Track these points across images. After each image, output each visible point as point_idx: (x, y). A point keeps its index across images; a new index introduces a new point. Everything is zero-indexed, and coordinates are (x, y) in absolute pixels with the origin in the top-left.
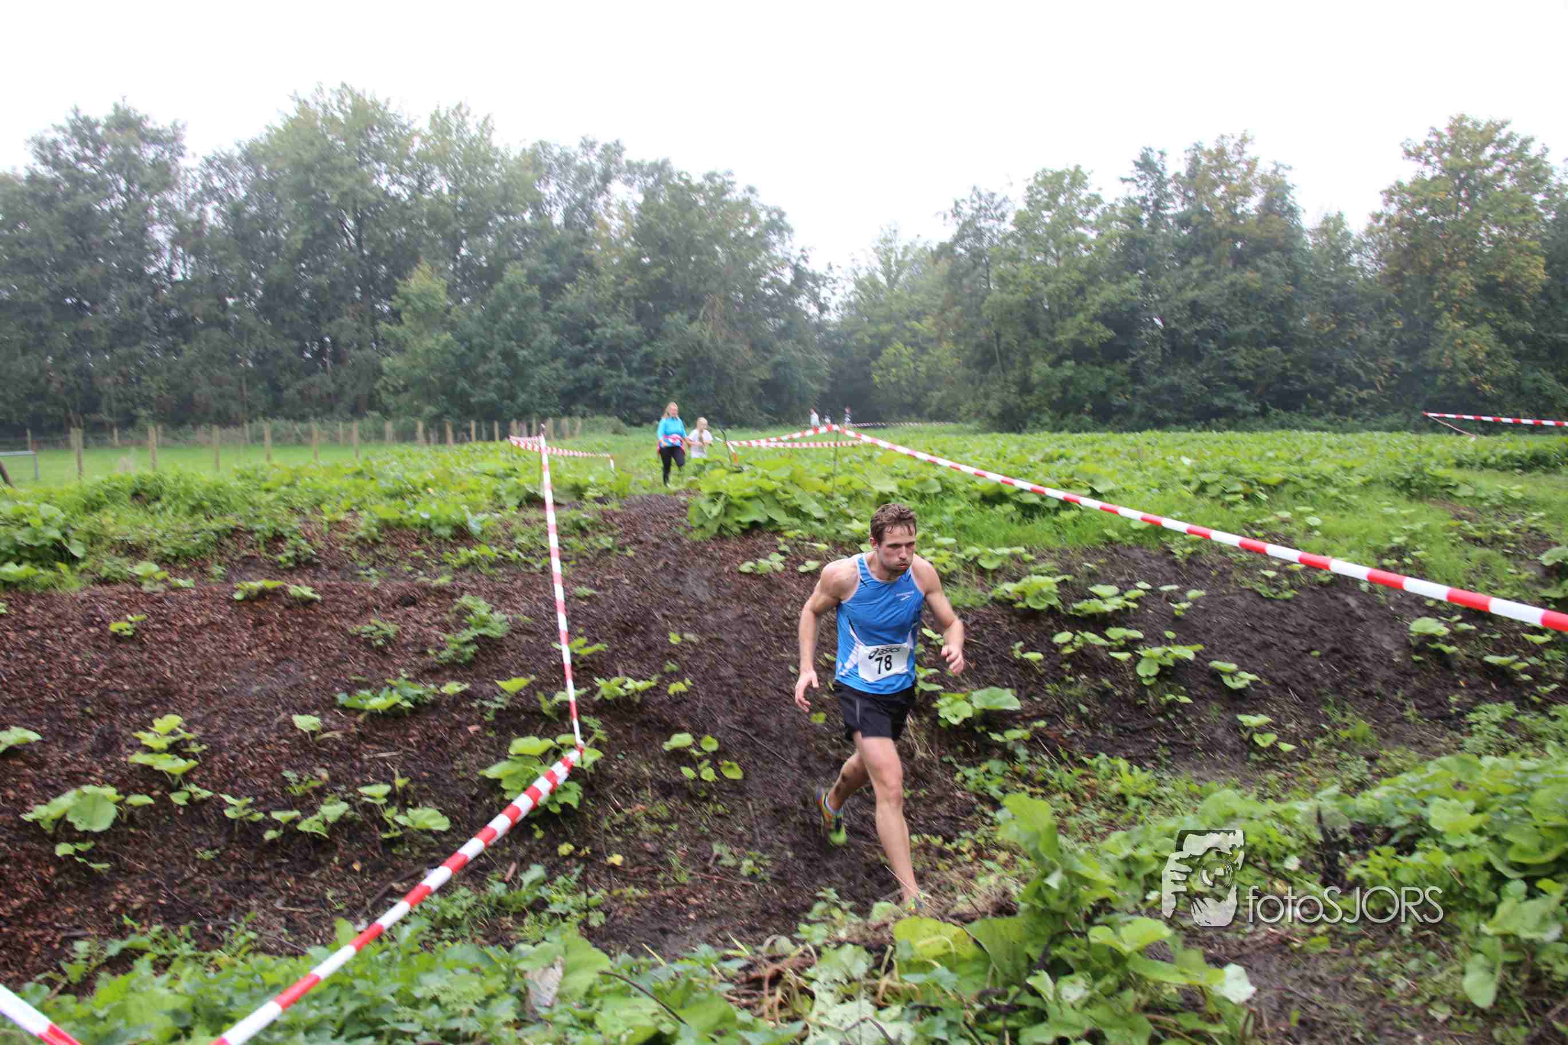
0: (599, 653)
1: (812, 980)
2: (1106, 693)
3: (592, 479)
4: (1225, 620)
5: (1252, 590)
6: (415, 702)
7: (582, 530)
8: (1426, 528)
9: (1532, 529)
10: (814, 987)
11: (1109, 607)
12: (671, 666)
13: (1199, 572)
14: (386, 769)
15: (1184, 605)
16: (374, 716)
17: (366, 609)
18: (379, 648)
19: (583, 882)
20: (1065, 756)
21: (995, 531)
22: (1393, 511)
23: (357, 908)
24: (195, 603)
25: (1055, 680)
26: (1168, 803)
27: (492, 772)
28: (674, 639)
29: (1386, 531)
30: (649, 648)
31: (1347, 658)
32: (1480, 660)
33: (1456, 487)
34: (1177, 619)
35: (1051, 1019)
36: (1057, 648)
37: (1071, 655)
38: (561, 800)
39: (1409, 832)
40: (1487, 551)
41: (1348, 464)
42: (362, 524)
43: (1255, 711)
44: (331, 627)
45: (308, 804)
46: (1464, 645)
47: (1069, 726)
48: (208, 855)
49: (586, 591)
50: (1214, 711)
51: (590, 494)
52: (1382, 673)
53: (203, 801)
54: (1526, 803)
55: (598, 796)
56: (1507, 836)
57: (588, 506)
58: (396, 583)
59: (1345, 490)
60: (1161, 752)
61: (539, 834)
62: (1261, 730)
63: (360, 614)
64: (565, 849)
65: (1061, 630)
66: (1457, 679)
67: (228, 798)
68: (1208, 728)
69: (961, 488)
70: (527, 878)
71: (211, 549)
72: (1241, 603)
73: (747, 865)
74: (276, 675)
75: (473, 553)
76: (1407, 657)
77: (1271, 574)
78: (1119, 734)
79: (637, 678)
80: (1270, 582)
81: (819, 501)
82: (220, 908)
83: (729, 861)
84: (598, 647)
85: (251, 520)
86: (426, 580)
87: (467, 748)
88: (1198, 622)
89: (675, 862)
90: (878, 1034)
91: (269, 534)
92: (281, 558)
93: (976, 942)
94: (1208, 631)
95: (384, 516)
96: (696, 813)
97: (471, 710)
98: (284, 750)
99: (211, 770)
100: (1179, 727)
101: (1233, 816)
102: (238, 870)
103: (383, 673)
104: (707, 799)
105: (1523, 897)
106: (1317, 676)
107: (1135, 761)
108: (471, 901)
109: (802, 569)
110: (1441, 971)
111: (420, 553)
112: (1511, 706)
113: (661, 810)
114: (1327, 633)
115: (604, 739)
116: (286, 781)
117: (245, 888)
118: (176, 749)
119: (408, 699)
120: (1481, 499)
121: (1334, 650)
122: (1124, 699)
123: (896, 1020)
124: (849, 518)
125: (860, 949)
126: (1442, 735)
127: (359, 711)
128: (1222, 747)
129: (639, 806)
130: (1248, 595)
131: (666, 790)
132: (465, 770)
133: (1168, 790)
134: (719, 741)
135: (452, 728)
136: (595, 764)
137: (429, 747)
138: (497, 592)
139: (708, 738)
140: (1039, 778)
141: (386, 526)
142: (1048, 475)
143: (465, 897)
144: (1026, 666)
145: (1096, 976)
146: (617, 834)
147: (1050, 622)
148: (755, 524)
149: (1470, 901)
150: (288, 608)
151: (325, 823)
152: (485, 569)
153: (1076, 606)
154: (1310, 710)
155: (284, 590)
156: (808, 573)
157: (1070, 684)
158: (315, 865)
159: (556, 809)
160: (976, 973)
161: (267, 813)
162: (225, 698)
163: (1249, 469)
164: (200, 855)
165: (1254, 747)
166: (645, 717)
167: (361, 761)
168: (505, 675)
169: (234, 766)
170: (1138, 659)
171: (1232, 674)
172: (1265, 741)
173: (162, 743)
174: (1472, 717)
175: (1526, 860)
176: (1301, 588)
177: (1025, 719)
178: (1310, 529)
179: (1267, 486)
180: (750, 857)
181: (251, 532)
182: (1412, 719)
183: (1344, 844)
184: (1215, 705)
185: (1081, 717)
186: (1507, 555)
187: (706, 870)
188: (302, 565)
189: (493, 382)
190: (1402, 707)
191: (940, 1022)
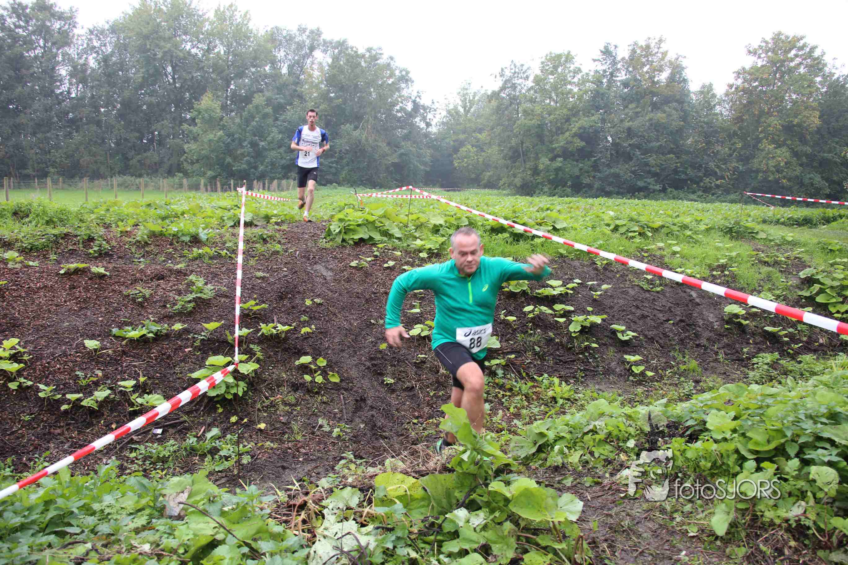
0: (264, 309)
1: (324, 507)
2: (551, 340)
3: (275, 212)
4: (621, 302)
5: (638, 286)
6: (156, 334)
7: (264, 240)
8: (738, 255)
9: (797, 258)
10: (325, 511)
11: (555, 293)
12: (304, 318)
13: (610, 276)
14: (136, 371)
15: (599, 293)
16: (132, 341)
17: (135, 281)
18: (141, 302)
19: (241, 438)
20: (524, 374)
21: (497, 248)
22: (721, 245)
23: (111, 450)
24: (37, 275)
25: (522, 332)
26: (579, 404)
27: (195, 375)
28: (308, 302)
29: (716, 256)
30: (293, 307)
31: (687, 325)
32: (762, 328)
33: (757, 233)
34: (595, 300)
35: (460, 538)
36: (525, 314)
37: (532, 318)
38: (232, 392)
39: (697, 428)
40: (771, 269)
41: (699, 219)
42: (140, 233)
43: (634, 353)
44: (113, 290)
45: (88, 390)
46: (753, 320)
47: (528, 358)
48: (27, 418)
49: (260, 274)
50: (611, 352)
51: (274, 220)
52: (707, 334)
53: (28, 387)
54: (762, 414)
55: (256, 390)
56: (748, 434)
57: (270, 227)
58: (154, 266)
59: (696, 233)
60: (580, 374)
61: (220, 410)
62: (637, 364)
63: (132, 284)
64: (234, 419)
65: (529, 305)
66: (749, 339)
67: (42, 386)
68: (607, 362)
69: (480, 224)
70: (209, 435)
71: (50, 245)
72: (632, 292)
73: (336, 431)
74: (79, 316)
75: (200, 251)
76: (722, 326)
77: (649, 277)
78: (556, 363)
79: (284, 324)
80: (650, 282)
81: (400, 229)
82: (31, 448)
83: (327, 429)
84: (263, 305)
85: (76, 230)
86: (171, 265)
87: (183, 361)
88: (607, 302)
89: (296, 428)
90: (355, 543)
91: (86, 238)
92: (91, 251)
93: (424, 488)
94: (611, 308)
95: (153, 229)
96: (311, 401)
97: (188, 339)
98: (78, 359)
99: (35, 369)
100: (591, 360)
101: (602, 415)
102: (45, 427)
103: (140, 317)
104: (317, 393)
105: (753, 471)
106: (671, 335)
107: (564, 379)
108: (175, 448)
109: (386, 265)
110: (703, 511)
111: (171, 250)
112: (776, 355)
113: (291, 398)
114: (678, 311)
115: (261, 357)
116: (77, 377)
117: (48, 437)
118: (15, 358)
119: (152, 332)
120: (771, 241)
121: (681, 321)
122: (561, 344)
123: (367, 534)
124: (416, 238)
125: (356, 490)
126: (737, 370)
127: (124, 338)
128: (613, 372)
129: (279, 396)
130: (636, 288)
131: (295, 387)
132: (181, 373)
133: (581, 395)
134: (328, 362)
135: (176, 349)
136: (255, 371)
137: (162, 360)
138: (212, 273)
139: (321, 359)
140: (508, 387)
141: (153, 235)
142: (530, 218)
143: (171, 445)
144: (507, 324)
145: (492, 511)
146: (265, 412)
147: (523, 299)
148: (361, 240)
149: (725, 470)
150: (90, 279)
151: (97, 402)
152: (206, 260)
153: (537, 291)
154: (666, 354)
155: (89, 269)
156: (388, 268)
157: (531, 334)
158: (90, 425)
159: (229, 397)
160: (423, 506)
161: (64, 395)
162: (48, 329)
163: (643, 219)
164: (23, 418)
165: (632, 373)
166: (287, 346)
167: (122, 366)
168: (208, 320)
169: (48, 368)
170: (571, 322)
171: (623, 332)
172: (637, 370)
173: (6, 354)
174: (755, 360)
175: (757, 449)
176: (666, 285)
177: (503, 353)
178: (674, 253)
179: (652, 228)
180: (339, 427)
181: (76, 236)
182: (722, 360)
183: (662, 434)
184: (612, 349)
185: (536, 354)
186: (781, 271)
187: (313, 433)
188: (102, 255)
189: (245, 159)
190: (716, 353)
191: (392, 537)
